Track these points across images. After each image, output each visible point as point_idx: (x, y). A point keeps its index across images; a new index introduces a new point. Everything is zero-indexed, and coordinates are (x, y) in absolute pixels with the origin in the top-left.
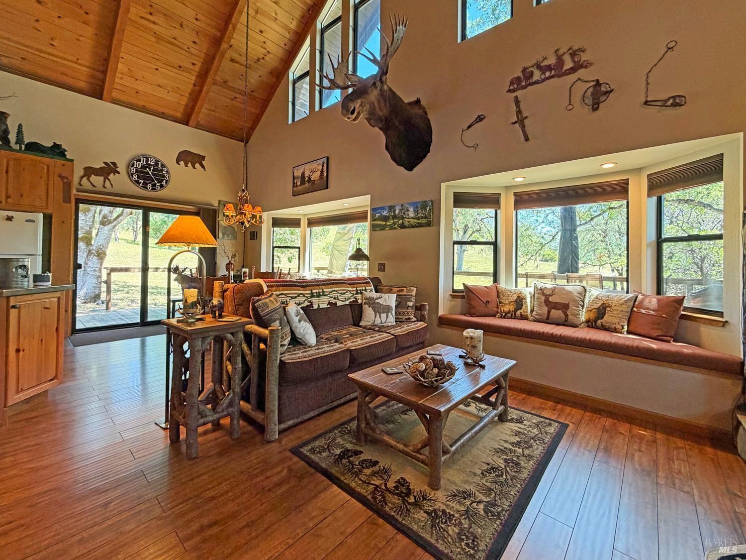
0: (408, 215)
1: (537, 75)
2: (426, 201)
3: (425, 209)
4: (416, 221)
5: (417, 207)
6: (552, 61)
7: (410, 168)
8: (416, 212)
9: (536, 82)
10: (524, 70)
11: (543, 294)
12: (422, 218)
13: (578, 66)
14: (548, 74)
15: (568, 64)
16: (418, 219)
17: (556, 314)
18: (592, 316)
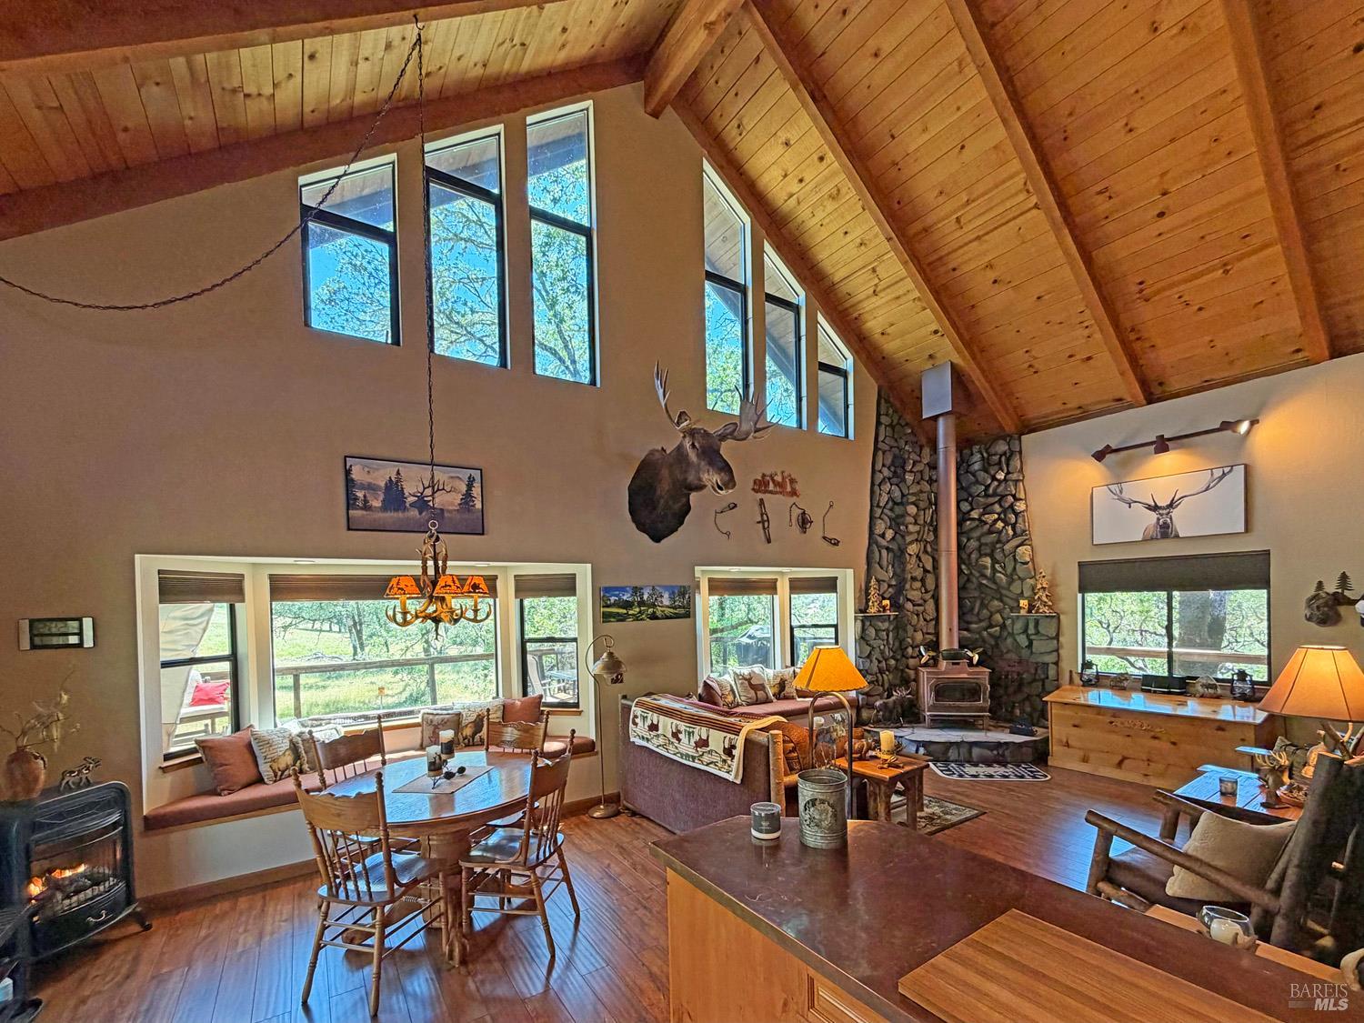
0: (662, 602)
1: (771, 487)
2: (684, 587)
3: (684, 598)
4: (672, 610)
5: (673, 593)
6: (778, 478)
7: (657, 538)
8: (672, 598)
9: (771, 492)
10: (764, 476)
11: (746, 679)
12: (680, 607)
13: (794, 493)
14: (778, 489)
15: (789, 489)
16: (675, 608)
17: (760, 694)
18: (776, 690)
